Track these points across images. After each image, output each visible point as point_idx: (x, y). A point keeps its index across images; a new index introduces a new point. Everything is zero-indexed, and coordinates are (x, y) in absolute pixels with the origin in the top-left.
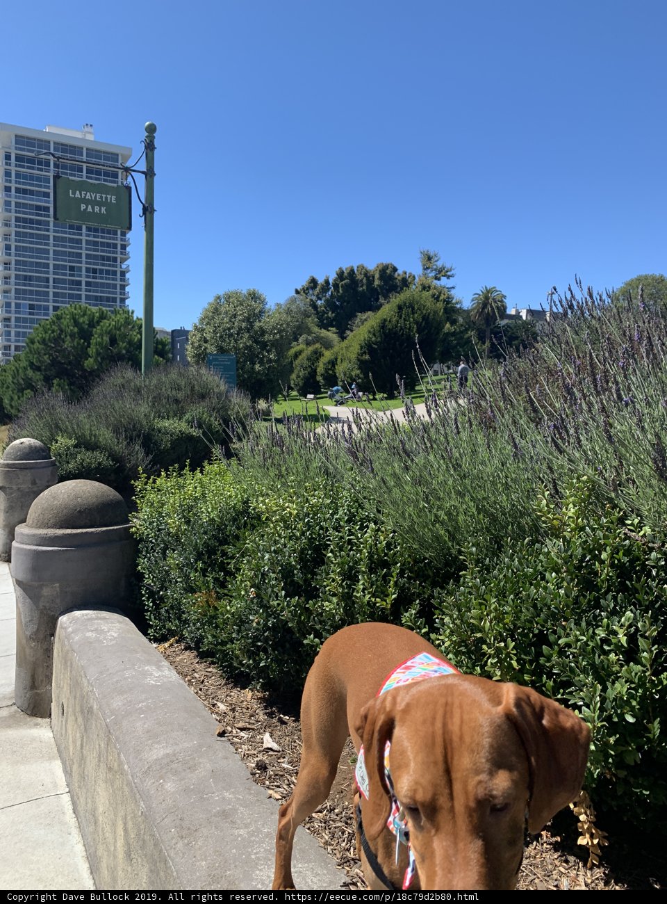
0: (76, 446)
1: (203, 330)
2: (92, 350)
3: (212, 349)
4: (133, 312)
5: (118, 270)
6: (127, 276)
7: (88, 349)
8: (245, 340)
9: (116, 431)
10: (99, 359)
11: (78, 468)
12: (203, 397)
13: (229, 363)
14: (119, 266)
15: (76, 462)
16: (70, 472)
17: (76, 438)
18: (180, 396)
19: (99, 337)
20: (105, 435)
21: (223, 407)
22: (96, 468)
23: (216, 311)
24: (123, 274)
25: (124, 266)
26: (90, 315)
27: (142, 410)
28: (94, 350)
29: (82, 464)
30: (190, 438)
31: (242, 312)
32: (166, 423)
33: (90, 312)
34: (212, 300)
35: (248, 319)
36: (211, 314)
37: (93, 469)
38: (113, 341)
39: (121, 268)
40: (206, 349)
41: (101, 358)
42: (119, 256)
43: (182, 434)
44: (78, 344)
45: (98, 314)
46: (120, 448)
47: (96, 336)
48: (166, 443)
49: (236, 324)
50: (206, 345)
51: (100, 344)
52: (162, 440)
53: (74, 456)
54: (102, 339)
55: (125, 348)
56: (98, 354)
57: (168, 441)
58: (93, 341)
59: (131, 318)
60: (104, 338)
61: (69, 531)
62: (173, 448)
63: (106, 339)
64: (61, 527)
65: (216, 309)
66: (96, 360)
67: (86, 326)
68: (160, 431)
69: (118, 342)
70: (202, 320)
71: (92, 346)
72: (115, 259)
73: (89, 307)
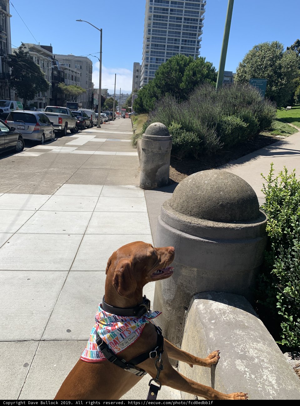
0: (181, 128)
1: (245, 66)
2: (184, 79)
3: (248, 77)
4: (205, 59)
5: (196, 40)
6: (200, 43)
7: (183, 78)
8: (269, 71)
9: (203, 121)
10: (187, 83)
11: (181, 141)
12: (249, 103)
13: (262, 84)
14: (197, 38)
15: (181, 138)
16: (177, 143)
17: (181, 124)
18: (237, 102)
19: (188, 72)
20: (197, 123)
21: (261, 110)
22: (190, 142)
23: (254, 55)
24: (198, 42)
25: (199, 38)
26: (185, 60)
27: (217, 109)
28: (185, 78)
29: (184, 139)
30: (241, 128)
31: (269, 55)
32: (229, 118)
33: (185, 59)
34: (251, 49)
35: (271, 60)
36: (250, 57)
37: (189, 143)
38: (194, 74)
39: (198, 39)
40: (245, 77)
41: (188, 83)
42: (197, 33)
43: (237, 125)
44: (178, 75)
45: (188, 60)
46: (204, 131)
47: (187, 71)
48: (229, 130)
49: (265, 62)
50: (245, 75)
51: (188, 75)
52: (226, 128)
53: (179, 134)
54: (189, 72)
55: (200, 77)
56: (187, 80)
57: (229, 129)
58: (185, 74)
59: (203, 61)
60: (191, 72)
61: (211, 224)
62: (232, 133)
63: (191, 73)
64: (203, 218)
65: (254, 54)
66: (185, 83)
67: (183, 66)
68: (225, 123)
69: (197, 74)
70: (244, 61)
71: (184, 76)
72: (195, 35)
73: (185, 56)
